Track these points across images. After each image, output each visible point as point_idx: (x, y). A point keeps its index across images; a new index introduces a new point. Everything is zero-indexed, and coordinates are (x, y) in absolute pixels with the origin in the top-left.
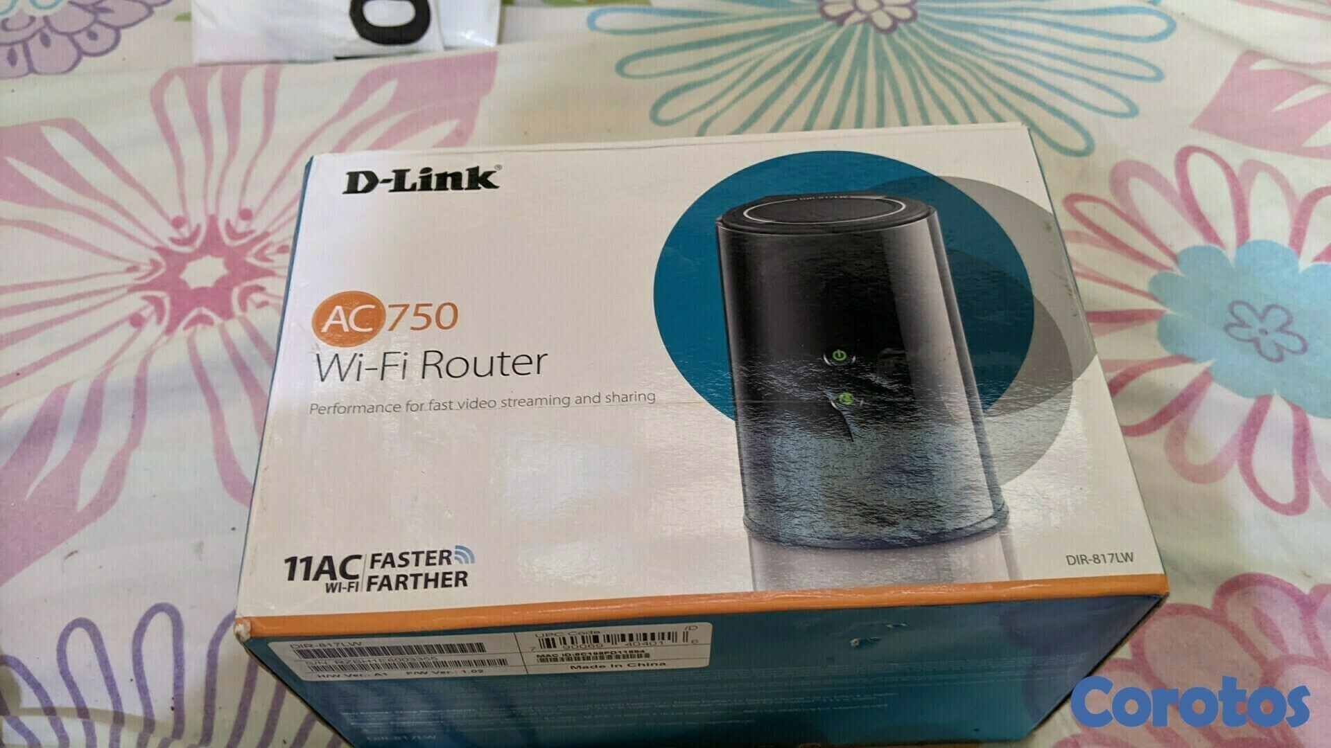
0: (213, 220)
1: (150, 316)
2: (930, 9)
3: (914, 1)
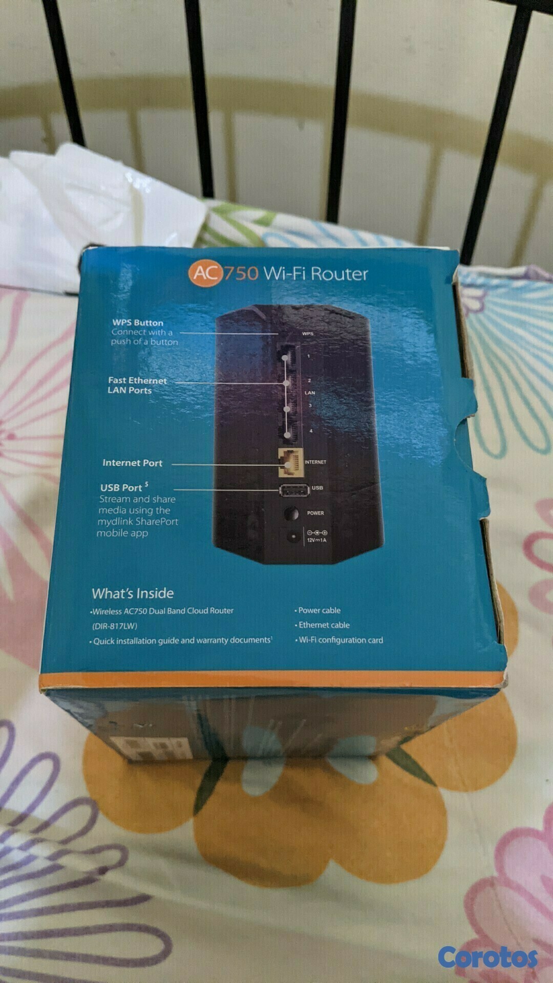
2: (496, 304)
3: (485, 295)
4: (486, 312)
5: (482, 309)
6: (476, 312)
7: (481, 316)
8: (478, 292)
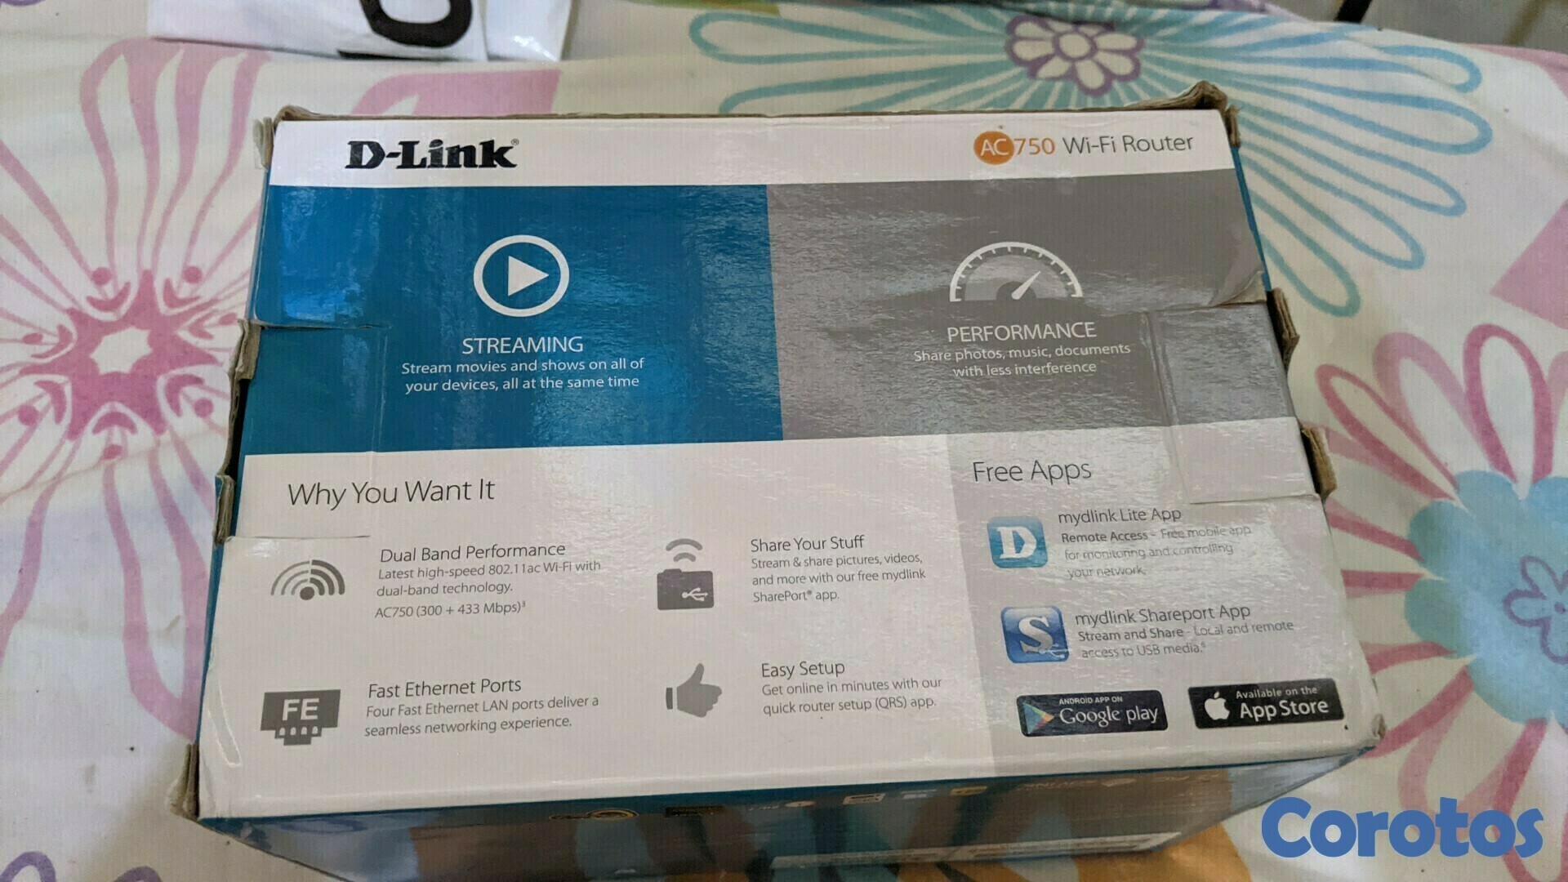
0: (147, 278)
1: (46, 409)
2: (1161, 62)
3: (1139, 47)
4: (1143, 77)
5: (1135, 74)
6: (1124, 79)
7: (1133, 85)
8: (1126, 41)
